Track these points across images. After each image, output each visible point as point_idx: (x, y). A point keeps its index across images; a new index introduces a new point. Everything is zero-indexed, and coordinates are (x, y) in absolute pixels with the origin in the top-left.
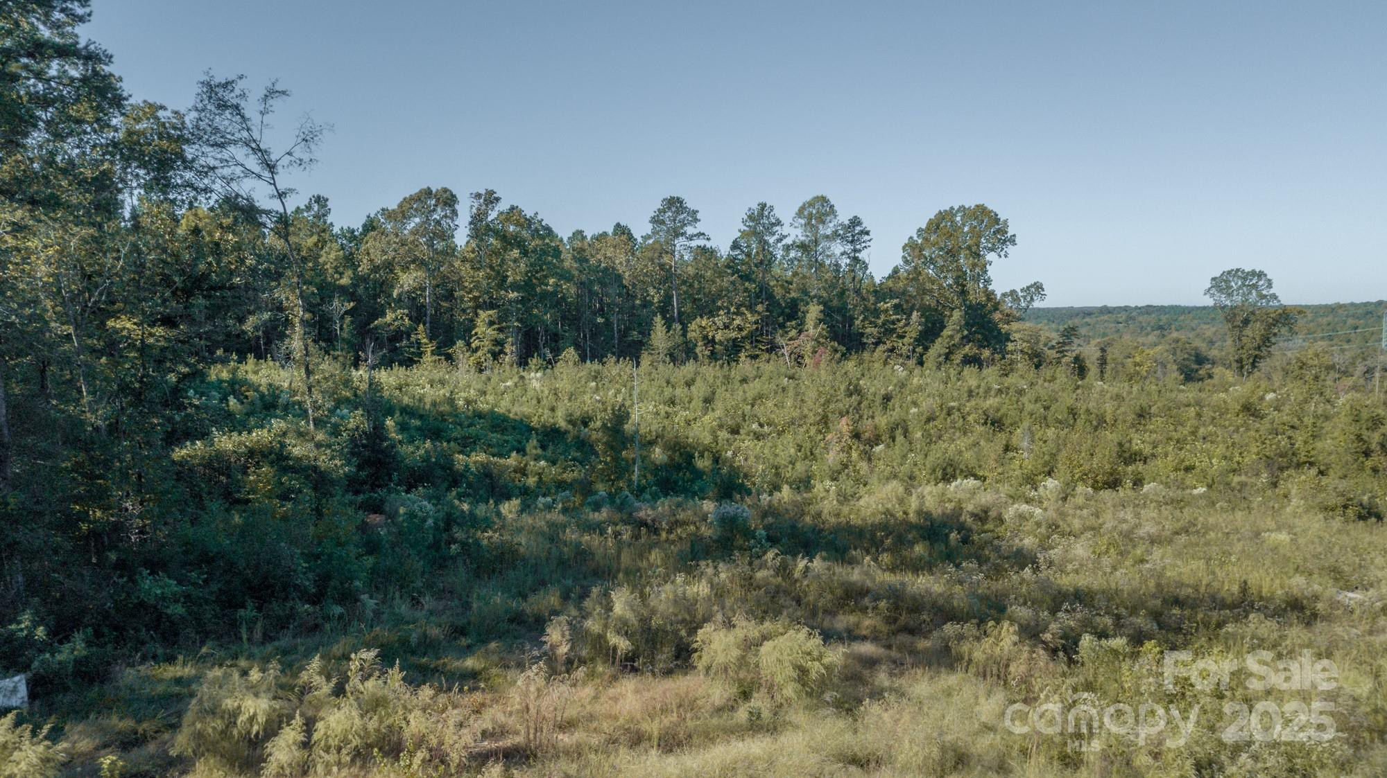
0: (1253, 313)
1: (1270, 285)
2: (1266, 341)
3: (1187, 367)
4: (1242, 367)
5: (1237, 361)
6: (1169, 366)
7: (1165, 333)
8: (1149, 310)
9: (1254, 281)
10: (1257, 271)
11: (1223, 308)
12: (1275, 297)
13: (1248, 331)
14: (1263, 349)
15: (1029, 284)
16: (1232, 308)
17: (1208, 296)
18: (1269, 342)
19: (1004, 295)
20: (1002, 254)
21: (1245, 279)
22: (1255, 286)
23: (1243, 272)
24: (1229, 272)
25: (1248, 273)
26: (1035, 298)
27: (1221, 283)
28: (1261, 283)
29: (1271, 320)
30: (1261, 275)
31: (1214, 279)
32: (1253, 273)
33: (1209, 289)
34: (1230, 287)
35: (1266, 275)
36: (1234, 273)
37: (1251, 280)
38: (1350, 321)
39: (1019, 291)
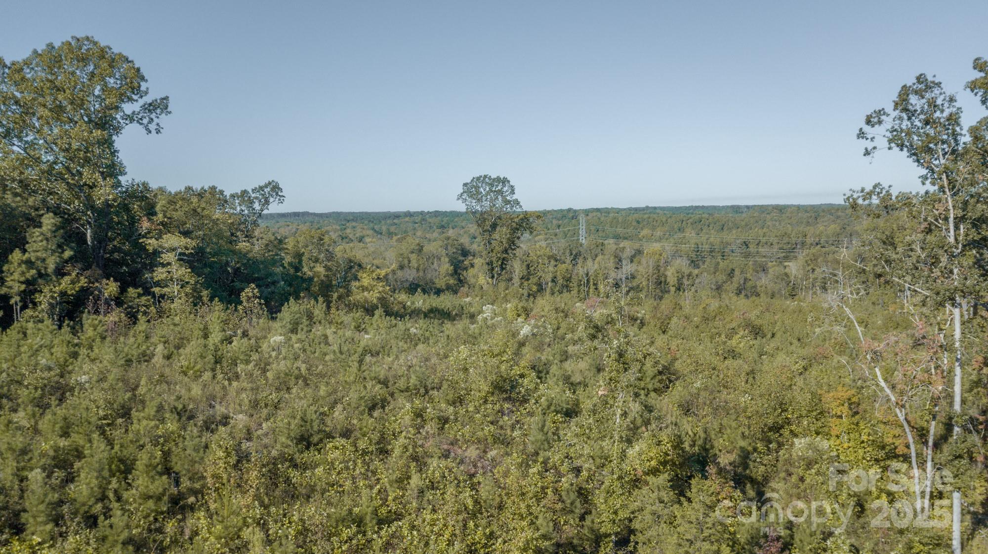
0: (500, 218)
1: (513, 192)
2: (512, 243)
3: (455, 259)
4: (493, 269)
5: (488, 264)
6: (442, 259)
7: (445, 231)
8: (437, 214)
9: (499, 188)
10: (502, 177)
11: (474, 213)
12: (517, 202)
13: (496, 236)
14: (510, 251)
15: (263, 184)
16: (482, 213)
17: (460, 201)
18: (514, 245)
19: (233, 196)
20: (152, 127)
21: (492, 185)
22: (500, 192)
23: (490, 178)
24: (478, 179)
25: (494, 179)
26: (271, 200)
27: (471, 189)
28: (505, 189)
29: (514, 225)
30: (505, 181)
31: (465, 185)
32: (498, 180)
33: (462, 194)
34: (479, 193)
35: (509, 181)
36: (482, 179)
37: (497, 186)
38: (555, 222)
39: (250, 192)
